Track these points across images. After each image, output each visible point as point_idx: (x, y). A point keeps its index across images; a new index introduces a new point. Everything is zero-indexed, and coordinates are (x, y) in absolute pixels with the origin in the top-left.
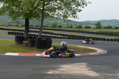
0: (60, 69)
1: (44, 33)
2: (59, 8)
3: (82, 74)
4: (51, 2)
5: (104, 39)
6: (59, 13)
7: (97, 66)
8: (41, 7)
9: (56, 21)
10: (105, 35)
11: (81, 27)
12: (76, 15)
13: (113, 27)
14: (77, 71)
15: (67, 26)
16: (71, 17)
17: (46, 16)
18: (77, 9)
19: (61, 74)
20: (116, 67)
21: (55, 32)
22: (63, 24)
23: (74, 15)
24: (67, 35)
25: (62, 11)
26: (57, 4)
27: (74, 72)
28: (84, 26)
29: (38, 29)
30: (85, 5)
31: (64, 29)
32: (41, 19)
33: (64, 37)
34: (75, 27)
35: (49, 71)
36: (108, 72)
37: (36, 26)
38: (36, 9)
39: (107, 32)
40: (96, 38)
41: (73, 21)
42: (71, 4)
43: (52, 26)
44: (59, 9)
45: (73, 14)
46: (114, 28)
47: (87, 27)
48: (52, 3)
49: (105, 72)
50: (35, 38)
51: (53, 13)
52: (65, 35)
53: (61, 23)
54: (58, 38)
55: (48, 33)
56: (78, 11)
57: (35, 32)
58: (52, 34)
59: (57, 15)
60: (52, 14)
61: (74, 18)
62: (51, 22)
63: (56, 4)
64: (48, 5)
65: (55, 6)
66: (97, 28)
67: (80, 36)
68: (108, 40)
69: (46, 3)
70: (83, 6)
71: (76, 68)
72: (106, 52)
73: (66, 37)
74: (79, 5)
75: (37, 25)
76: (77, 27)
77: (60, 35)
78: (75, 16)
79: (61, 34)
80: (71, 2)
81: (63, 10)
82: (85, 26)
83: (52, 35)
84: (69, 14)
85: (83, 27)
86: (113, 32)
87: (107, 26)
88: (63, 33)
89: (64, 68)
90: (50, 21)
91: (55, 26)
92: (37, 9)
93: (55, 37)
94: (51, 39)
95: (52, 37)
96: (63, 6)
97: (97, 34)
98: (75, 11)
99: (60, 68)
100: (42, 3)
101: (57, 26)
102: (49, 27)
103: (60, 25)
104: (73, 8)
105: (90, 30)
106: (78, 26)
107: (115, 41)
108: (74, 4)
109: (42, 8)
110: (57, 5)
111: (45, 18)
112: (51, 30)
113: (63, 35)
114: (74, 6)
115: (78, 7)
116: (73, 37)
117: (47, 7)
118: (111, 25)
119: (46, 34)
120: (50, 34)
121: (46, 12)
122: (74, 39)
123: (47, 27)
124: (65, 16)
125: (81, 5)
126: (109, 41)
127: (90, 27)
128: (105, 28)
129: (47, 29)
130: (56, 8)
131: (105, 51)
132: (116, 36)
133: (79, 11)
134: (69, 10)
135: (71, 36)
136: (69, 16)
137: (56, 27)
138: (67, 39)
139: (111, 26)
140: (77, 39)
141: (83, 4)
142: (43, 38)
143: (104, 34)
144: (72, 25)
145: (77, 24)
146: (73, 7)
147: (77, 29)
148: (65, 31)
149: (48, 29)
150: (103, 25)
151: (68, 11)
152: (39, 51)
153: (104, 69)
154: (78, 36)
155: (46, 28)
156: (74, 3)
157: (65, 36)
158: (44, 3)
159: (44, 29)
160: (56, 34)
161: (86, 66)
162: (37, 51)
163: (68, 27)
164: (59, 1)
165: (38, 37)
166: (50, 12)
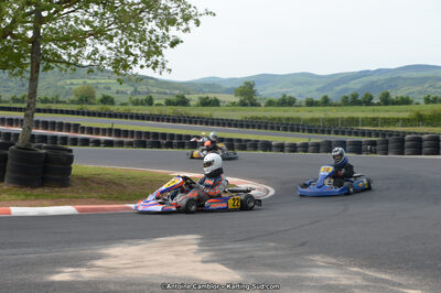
0: (99, 263)
1: (46, 125)
2: (97, 33)
3: (179, 278)
4: (66, 10)
5: (267, 146)
6: (95, 52)
7: (238, 246)
8: (28, 29)
9: (89, 81)
10: (272, 128)
11: (183, 102)
12: (159, 58)
13: (299, 99)
14: (162, 265)
15: (134, 98)
16: (142, 67)
17: (49, 61)
18: (165, 37)
19: (103, 282)
20: (303, 244)
21: (85, 122)
22: (117, 92)
23: (154, 58)
24: (132, 132)
25: (110, 45)
26: (91, 19)
27: (149, 273)
28: (194, 98)
29: (20, 110)
30: (191, 23)
31: (122, 109)
32: (29, 75)
33: (122, 139)
34: (163, 102)
35: (59, 272)
36: (273, 266)
37: (15, 100)
38: (9, 38)
39: (280, 119)
40: (239, 140)
41: (156, 80)
42: (142, 19)
43: (77, 99)
44: (96, 38)
45: (148, 55)
46: (304, 104)
47: (205, 103)
48: (71, 14)
49: (264, 265)
50: (6, 146)
51: (74, 52)
52: (126, 133)
53: (109, 89)
54: (97, 143)
55: (61, 126)
56: (167, 44)
57: (11, 122)
58: (76, 128)
59: (89, 58)
60: (70, 56)
61: (154, 68)
62: (72, 84)
63: (86, 17)
64: (55, 19)
65: (81, 27)
66: (243, 104)
67: (180, 136)
68: (281, 147)
69: (45, 14)
70: (184, 26)
71: (158, 257)
72: (272, 192)
73: (129, 139)
74: (172, 22)
75: (19, 96)
76: (169, 103)
77: (104, 131)
78: (156, 63)
79: (110, 130)
80: (142, 11)
81: (111, 38)
82: (201, 98)
83: (76, 132)
84: (136, 56)
85: (191, 103)
86: (299, 119)
87: (277, 97)
88: (115, 127)
89: (116, 257)
90: (68, 82)
91: (86, 98)
92: (13, 36)
93: (86, 142)
94: (71, 151)
95: (75, 142)
96: (112, 26)
97: (242, 126)
98: (158, 44)
99: (100, 257)
100: (29, 14)
101: (94, 97)
102: (64, 102)
103: (107, 93)
104: (151, 32)
105: (217, 113)
106: (173, 98)
107: (306, 151)
108: (154, 18)
109: (30, 34)
110: (88, 23)
111: (46, 69)
112: (73, 113)
113: (118, 132)
114: (152, 25)
115: (167, 30)
116: (157, 141)
117: (51, 29)
118: (292, 92)
119: (54, 129)
120: (69, 131)
121: (47, 47)
122: (158, 145)
123: (58, 102)
124: (120, 64)
125: (180, 21)
126: (282, 151)
127: (216, 103)
128: (270, 103)
129: (56, 111)
130: (86, 34)
131: (269, 188)
132: (310, 131)
133: (173, 45)
134: (135, 42)
135: (147, 134)
136: (135, 62)
137: (91, 104)
138: (131, 149)
139: (293, 95)
140: (170, 145)
141: (186, 18)
142: (40, 147)
143: (266, 128)
144: (153, 96)
145: (168, 91)
146: (149, 28)
147: (169, 110)
148: (126, 117)
149: (62, 112)
150: (264, 92)
151: (131, 43)
152: (23, 197)
153: (261, 253)
154: (172, 136)
155: (54, 106)
156: (151, 16)
157: (126, 136)
158: (38, 12)
159: (45, 111)
160: (90, 130)
161: (199, 245)
162: (13, 197)
163: (136, 103)
164: (96, 7)
165: (19, 143)
166: (64, 48)
